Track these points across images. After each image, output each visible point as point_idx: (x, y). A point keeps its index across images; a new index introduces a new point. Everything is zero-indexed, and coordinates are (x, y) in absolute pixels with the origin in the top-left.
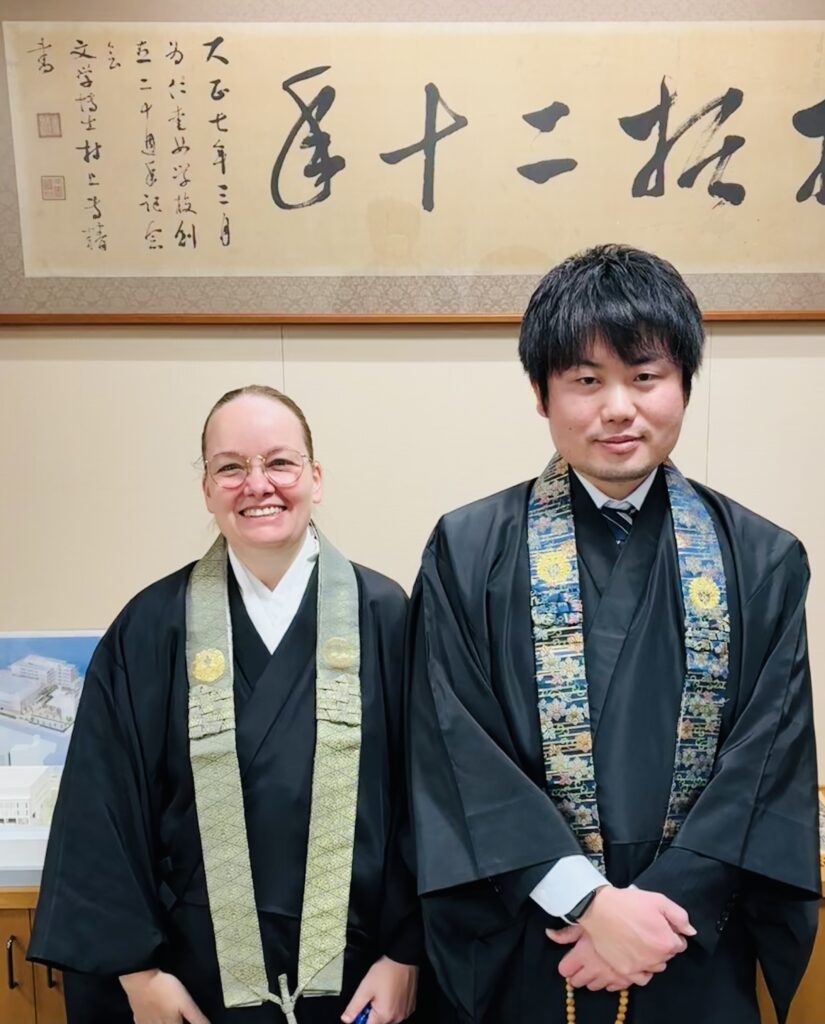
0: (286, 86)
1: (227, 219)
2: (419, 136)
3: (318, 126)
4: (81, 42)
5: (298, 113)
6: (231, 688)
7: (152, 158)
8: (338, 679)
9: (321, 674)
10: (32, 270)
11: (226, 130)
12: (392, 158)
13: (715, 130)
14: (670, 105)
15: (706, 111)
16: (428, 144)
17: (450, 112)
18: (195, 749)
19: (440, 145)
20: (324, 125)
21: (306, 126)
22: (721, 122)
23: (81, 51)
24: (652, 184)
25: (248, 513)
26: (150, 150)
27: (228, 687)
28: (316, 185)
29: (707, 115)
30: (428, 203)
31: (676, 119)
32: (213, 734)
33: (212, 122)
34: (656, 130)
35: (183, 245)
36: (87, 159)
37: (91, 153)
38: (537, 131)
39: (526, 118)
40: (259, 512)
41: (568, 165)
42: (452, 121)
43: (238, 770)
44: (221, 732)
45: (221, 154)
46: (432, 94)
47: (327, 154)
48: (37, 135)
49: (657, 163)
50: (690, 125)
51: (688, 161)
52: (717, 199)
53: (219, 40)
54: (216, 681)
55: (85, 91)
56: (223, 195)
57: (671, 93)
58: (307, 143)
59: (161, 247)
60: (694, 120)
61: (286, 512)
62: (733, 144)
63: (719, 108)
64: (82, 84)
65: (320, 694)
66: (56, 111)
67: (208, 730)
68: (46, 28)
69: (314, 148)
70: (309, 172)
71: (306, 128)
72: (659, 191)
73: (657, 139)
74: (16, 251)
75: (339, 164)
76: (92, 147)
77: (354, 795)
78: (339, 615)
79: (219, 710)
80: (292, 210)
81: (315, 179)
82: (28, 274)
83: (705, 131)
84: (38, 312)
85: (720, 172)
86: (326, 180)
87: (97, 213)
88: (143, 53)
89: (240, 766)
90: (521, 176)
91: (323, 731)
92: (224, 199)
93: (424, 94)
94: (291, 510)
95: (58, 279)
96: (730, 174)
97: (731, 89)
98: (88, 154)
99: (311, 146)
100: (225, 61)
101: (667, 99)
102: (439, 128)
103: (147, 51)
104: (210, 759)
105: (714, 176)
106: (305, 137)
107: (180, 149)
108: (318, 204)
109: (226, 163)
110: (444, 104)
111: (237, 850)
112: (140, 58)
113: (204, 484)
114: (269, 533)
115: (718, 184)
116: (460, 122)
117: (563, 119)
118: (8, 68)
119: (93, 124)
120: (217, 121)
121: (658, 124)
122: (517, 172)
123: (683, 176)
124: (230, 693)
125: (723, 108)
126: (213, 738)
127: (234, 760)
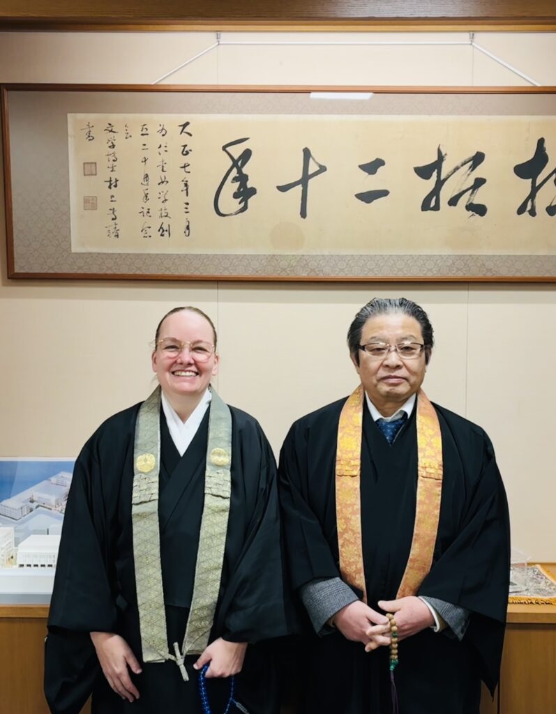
0: (224, 148)
1: (189, 222)
2: (299, 176)
3: (241, 170)
4: (110, 124)
5: (231, 163)
6: (158, 477)
7: (147, 187)
8: (219, 471)
9: (208, 468)
10: (76, 248)
11: (189, 172)
12: (283, 189)
13: (469, 175)
14: (443, 160)
15: (463, 164)
16: (304, 181)
17: (317, 163)
18: (135, 510)
19: (311, 182)
20: (245, 170)
21: (235, 170)
22: (472, 170)
23: (110, 129)
24: (433, 203)
25: (177, 373)
26: (146, 183)
27: (156, 475)
28: (240, 203)
29: (465, 166)
30: (303, 214)
31: (446, 168)
32: (145, 502)
33: (182, 167)
34: (435, 174)
35: (162, 235)
36: (110, 187)
37: (113, 184)
38: (367, 174)
39: (360, 167)
40: (183, 374)
41: (384, 193)
42: (318, 169)
43: (158, 523)
44: (150, 501)
45: (186, 185)
46: (307, 154)
47: (246, 186)
48: (83, 173)
49: (436, 192)
50: (455, 172)
51: (454, 191)
52: (471, 213)
53: (187, 124)
54: (150, 472)
55: (112, 151)
56: (187, 208)
57: (443, 154)
58: (235, 179)
59: (150, 237)
60: (457, 168)
61: (198, 376)
62: (479, 182)
63: (471, 163)
64: (110, 147)
65: (207, 479)
66: (93, 161)
67: (143, 499)
68: (92, 117)
69: (238, 183)
70: (236, 196)
71: (235, 171)
72: (437, 208)
73: (436, 179)
74: (67, 238)
75: (253, 191)
76: (113, 181)
77: (224, 538)
78: (220, 436)
79: (149, 488)
80: (226, 217)
81: (239, 200)
82: (73, 251)
83: (463, 175)
84: (78, 272)
85: (472, 198)
86: (245, 200)
87: (114, 217)
88: (144, 130)
89: (160, 521)
90: (357, 199)
91: (208, 500)
92: (187, 210)
93: (302, 153)
94: (201, 376)
95: (90, 253)
96: (478, 199)
97: (478, 152)
98: (111, 184)
99: (237, 181)
100: (190, 135)
101: (441, 158)
102: (310, 172)
103: (147, 129)
104: (142, 516)
105: (469, 199)
106: (234, 176)
107: (163, 182)
108: (240, 214)
109: (189, 190)
110: (313, 159)
111: (155, 570)
112: (143, 133)
113: (153, 355)
114: (187, 386)
115: (471, 204)
116: (322, 169)
117: (381, 167)
118: (69, 138)
119: (115, 169)
120: (184, 167)
121: (436, 171)
122: (354, 197)
123: (451, 199)
124: (157, 479)
125: (473, 163)
126: (145, 504)
127: (156, 517)
